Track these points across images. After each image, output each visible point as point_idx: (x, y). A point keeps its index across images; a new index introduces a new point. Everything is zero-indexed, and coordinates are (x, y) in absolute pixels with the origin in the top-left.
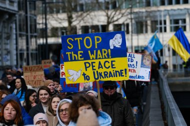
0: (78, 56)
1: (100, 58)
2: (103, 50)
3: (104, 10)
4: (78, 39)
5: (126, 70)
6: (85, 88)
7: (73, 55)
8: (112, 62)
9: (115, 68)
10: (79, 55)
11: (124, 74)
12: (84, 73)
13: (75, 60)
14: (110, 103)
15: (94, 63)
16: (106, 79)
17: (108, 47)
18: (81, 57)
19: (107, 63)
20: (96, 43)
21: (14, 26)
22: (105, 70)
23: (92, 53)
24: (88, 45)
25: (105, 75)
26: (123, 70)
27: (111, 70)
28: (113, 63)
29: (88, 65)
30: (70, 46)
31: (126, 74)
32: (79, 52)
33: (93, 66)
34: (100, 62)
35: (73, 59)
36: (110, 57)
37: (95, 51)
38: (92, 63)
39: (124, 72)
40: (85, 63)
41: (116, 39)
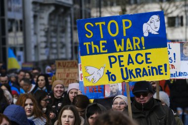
0: (99, 48)
1: (130, 50)
2: (134, 38)
3: (158, 3)
4: (100, 24)
5: (165, 65)
6: (112, 93)
7: (93, 46)
8: (146, 54)
9: (151, 63)
10: (102, 47)
11: (163, 71)
12: (108, 71)
13: (96, 53)
14: (145, 114)
15: (122, 56)
16: (139, 79)
17: (140, 34)
18: (104, 49)
19: (139, 57)
20: (125, 28)
21: (69, 19)
22: (136, 66)
23: (119, 43)
24: (114, 31)
25: (137, 73)
26: (161, 66)
27: (145, 65)
28: (149, 56)
29: (113, 60)
30: (89, 34)
31: (166, 71)
32: (101, 42)
33: (120, 61)
34: (129, 55)
35: (93, 52)
36: (144, 48)
37: (123, 40)
38: (119, 57)
39: (163, 68)
40: (110, 57)
41: (151, 22)
